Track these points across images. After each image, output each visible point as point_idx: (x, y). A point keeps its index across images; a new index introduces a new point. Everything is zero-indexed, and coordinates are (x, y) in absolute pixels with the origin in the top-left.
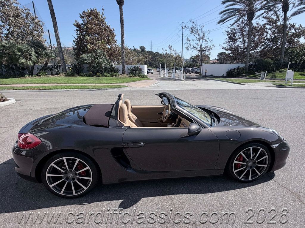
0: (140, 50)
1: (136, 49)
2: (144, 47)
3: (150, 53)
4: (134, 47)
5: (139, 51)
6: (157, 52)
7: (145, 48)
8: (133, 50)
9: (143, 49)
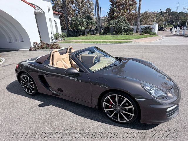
0: (166, 12)
1: (162, 11)
2: (170, 8)
3: (174, 13)
4: (160, 10)
5: (164, 12)
6: (181, 12)
7: (170, 10)
8: (159, 12)
9: (168, 10)
